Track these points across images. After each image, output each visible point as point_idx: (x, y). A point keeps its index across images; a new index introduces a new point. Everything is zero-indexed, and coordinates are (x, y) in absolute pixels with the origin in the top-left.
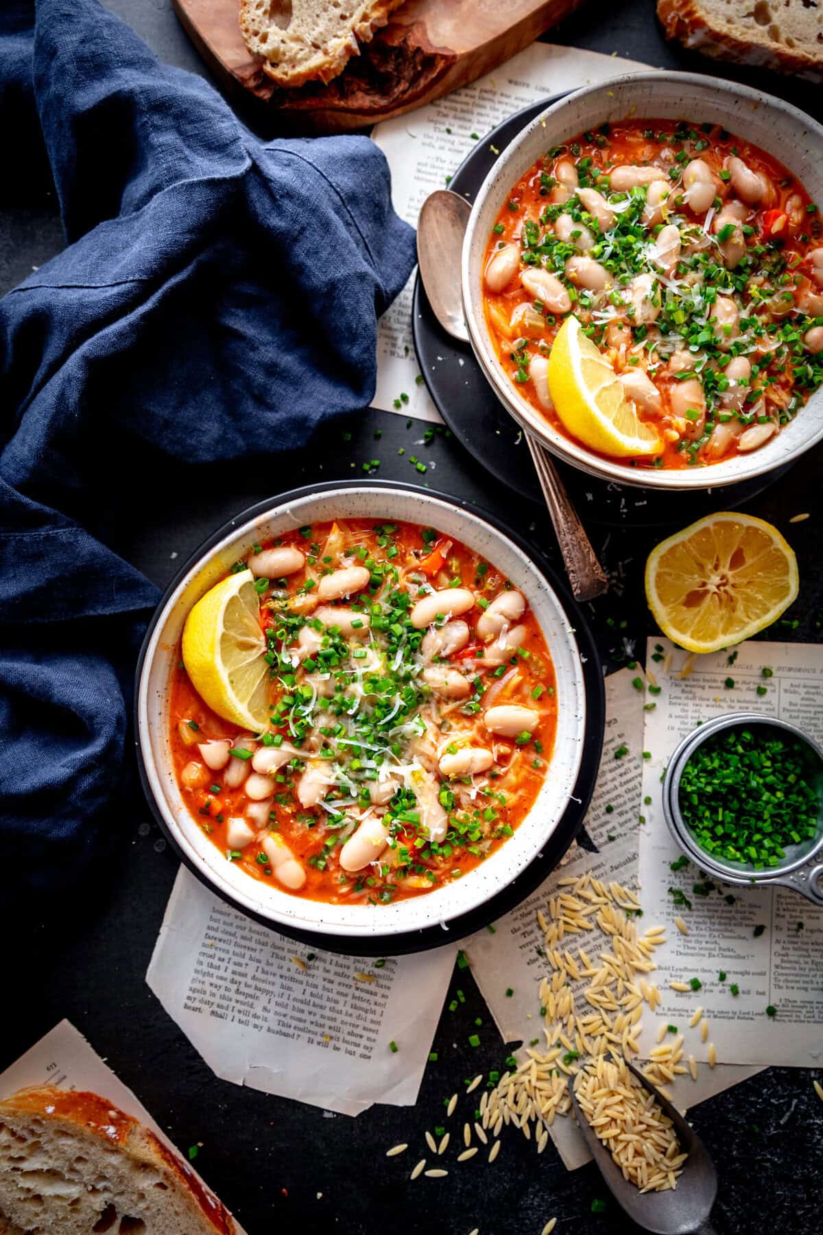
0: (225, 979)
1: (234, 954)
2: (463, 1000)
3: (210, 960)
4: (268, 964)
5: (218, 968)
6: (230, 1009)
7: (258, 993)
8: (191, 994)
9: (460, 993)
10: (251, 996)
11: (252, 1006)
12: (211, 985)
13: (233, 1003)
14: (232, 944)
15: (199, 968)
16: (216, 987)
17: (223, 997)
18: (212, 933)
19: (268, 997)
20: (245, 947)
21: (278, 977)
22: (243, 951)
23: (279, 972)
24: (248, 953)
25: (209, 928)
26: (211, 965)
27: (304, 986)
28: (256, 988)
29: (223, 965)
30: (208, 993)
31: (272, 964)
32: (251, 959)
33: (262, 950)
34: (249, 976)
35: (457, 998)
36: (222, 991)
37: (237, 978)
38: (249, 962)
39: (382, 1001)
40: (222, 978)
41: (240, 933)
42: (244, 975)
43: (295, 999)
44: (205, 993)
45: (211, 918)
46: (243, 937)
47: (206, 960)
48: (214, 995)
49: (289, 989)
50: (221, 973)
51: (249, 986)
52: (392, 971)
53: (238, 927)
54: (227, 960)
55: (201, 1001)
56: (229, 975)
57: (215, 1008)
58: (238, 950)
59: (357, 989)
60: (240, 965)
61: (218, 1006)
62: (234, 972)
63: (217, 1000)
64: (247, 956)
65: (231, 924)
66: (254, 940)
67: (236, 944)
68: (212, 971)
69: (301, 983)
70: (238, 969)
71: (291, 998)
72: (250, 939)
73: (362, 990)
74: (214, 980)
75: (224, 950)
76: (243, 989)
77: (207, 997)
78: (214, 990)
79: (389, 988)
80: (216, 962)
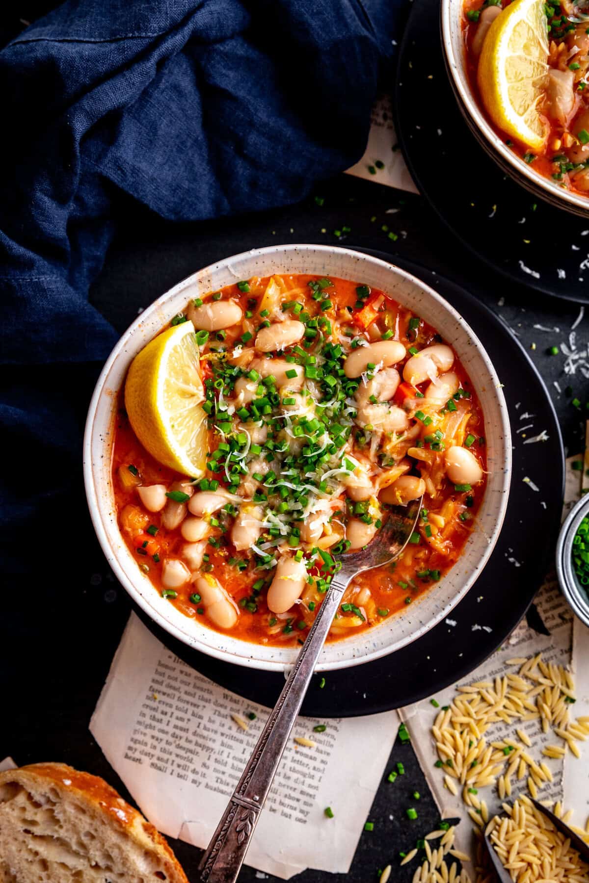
0: (167, 733)
1: (177, 708)
2: (402, 771)
3: (153, 713)
4: (210, 720)
5: (160, 721)
6: (170, 762)
7: (199, 749)
8: (132, 744)
9: (401, 765)
10: (191, 751)
11: (191, 761)
12: (153, 737)
13: (173, 757)
14: (176, 698)
15: (141, 719)
16: (157, 739)
17: (163, 750)
18: (156, 686)
19: (208, 754)
20: (188, 702)
21: (219, 735)
22: (186, 706)
23: (221, 730)
24: (191, 709)
25: (153, 681)
26: (153, 718)
27: (244, 746)
28: (197, 744)
29: (165, 719)
30: (149, 746)
31: (213, 722)
32: (193, 714)
33: (204, 707)
34: (191, 732)
35: (397, 770)
36: (163, 745)
37: (178, 732)
38: (191, 718)
39: (322, 766)
40: (163, 731)
41: (184, 688)
42: (186, 730)
43: (234, 758)
44: (146, 744)
45: (157, 672)
46: (186, 693)
47: (148, 712)
48: (155, 747)
49: (230, 747)
50: (163, 726)
51: (190, 742)
52: (332, 736)
53: (182, 682)
54: (169, 714)
55: (142, 752)
56: (171, 730)
57: (155, 760)
58: (181, 705)
59: (297, 752)
60: (182, 719)
61: (159, 759)
62: (176, 727)
63: (157, 753)
64: (190, 712)
65: (176, 679)
66: (197, 696)
67: (179, 699)
68: (154, 723)
69: (241, 742)
70: (180, 724)
71: (231, 756)
72: (194, 695)
73: (302, 754)
74: (156, 733)
75: (167, 704)
76: (183, 743)
77: (148, 749)
78: (155, 743)
79: (328, 754)
80: (159, 716)
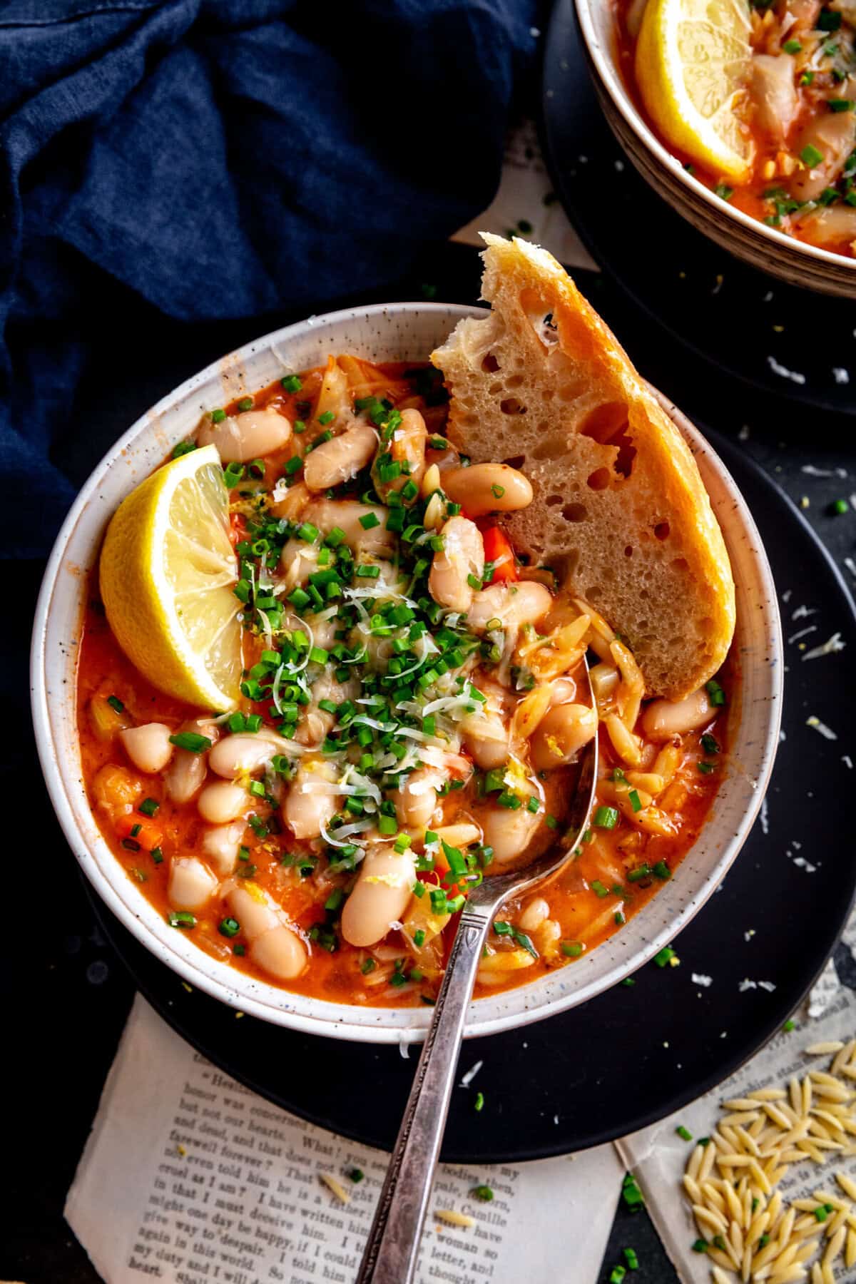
0: (204, 1216)
1: (222, 1169)
2: (634, 1263)
3: (179, 1180)
4: (281, 1188)
5: (191, 1194)
6: (212, 1270)
7: (263, 1243)
8: (141, 1240)
9: (631, 1253)
10: (249, 1248)
11: (249, 1266)
12: (179, 1225)
13: (217, 1261)
14: (219, 1151)
15: (158, 1193)
16: (187, 1229)
17: (199, 1249)
18: (182, 1131)
19: (280, 1250)
20: (240, 1157)
21: (298, 1213)
22: (238, 1164)
23: (303, 1204)
24: (246, 1169)
25: (177, 1121)
26: (179, 1190)
27: (344, 1231)
28: (259, 1233)
29: (201, 1189)
30: (173, 1241)
31: (288, 1190)
32: (251, 1179)
33: (270, 1163)
34: (247, 1211)
35: (624, 1261)
36: (198, 1238)
37: (226, 1214)
38: (248, 1185)
39: (487, 1262)
40: (196, 1213)
41: (232, 1131)
42: (238, 1209)
43: (328, 1256)
44: (167, 1239)
45: (183, 1104)
46: (237, 1140)
47: (169, 1178)
48: (183, 1244)
49: (319, 1236)
50: (197, 1204)
51: (247, 1230)
52: (504, 1206)
53: (229, 1120)
54: (207, 1181)
55: (159, 1255)
56: (211, 1209)
57: (184, 1268)
58: (228, 1162)
59: (441, 1238)
60: (230, 1189)
61: (191, 1265)
62: (220, 1204)
63: (188, 1254)
64: (244, 1175)
65: (217, 1115)
66: (256, 1145)
67: (225, 1151)
68: (181, 1199)
69: (340, 1224)
70: (227, 1197)
71: (322, 1253)
72: (250, 1143)
73: (450, 1241)
74: (185, 1218)
75: (203, 1163)
76: (233, 1233)
77: (171, 1248)
78: (184, 1236)
79: (498, 1239)
80: (189, 1184)
